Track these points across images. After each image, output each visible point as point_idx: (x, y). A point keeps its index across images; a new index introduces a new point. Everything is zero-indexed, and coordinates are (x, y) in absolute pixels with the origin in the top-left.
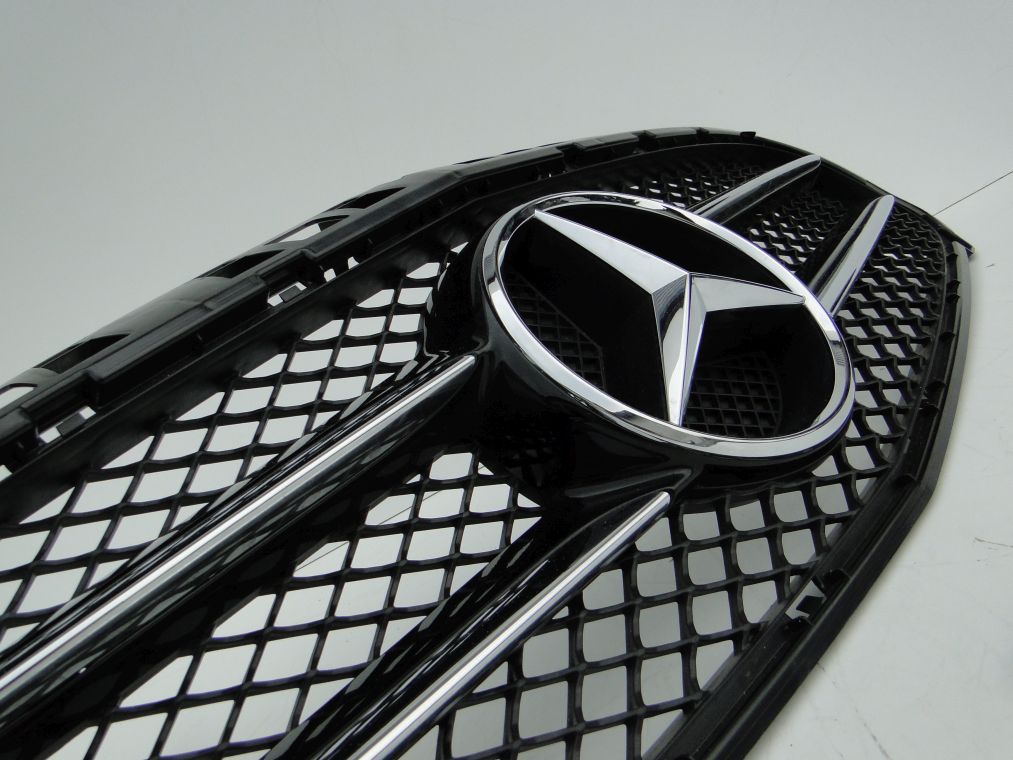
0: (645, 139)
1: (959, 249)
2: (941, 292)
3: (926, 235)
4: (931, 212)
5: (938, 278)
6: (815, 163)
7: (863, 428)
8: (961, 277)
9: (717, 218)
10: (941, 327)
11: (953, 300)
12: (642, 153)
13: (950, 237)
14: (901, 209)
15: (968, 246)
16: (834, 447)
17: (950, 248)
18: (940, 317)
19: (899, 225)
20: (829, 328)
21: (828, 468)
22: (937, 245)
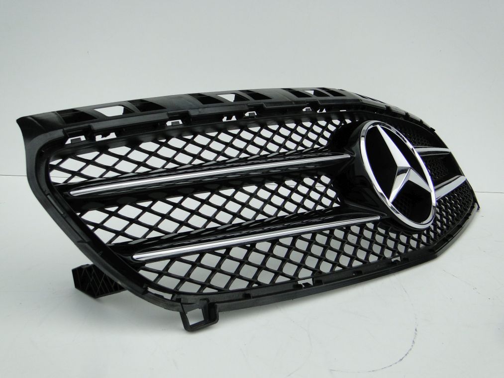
0: (407, 116)
1: (476, 206)
2: (464, 214)
3: (469, 196)
4: (474, 190)
5: (466, 210)
6: (448, 152)
7: (428, 233)
8: (473, 214)
9: (420, 154)
10: (459, 223)
11: (467, 218)
12: (403, 119)
13: (475, 201)
14: (466, 184)
15: (479, 207)
16: (420, 232)
17: (473, 204)
18: (461, 220)
19: (463, 188)
20: (434, 202)
21: (416, 236)
22: (471, 201)
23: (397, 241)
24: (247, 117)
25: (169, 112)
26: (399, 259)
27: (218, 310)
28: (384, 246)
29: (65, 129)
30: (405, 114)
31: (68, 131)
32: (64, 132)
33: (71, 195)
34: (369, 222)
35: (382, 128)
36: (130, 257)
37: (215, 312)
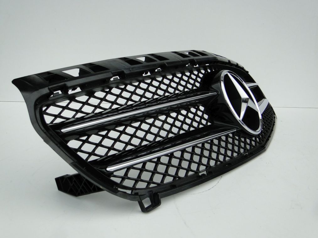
23: (245, 143)
24: (157, 72)
25: (112, 72)
26: (247, 153)
27: (160, 197)
28: (239, 147)
29: (50, 87)
30: (236, 64)
31: (52, 88)
32: (49, 89)
33: (62, 132)
34: (222, 136)
35: (231, 74)
36: (104, 170)
37: (159, 198)
